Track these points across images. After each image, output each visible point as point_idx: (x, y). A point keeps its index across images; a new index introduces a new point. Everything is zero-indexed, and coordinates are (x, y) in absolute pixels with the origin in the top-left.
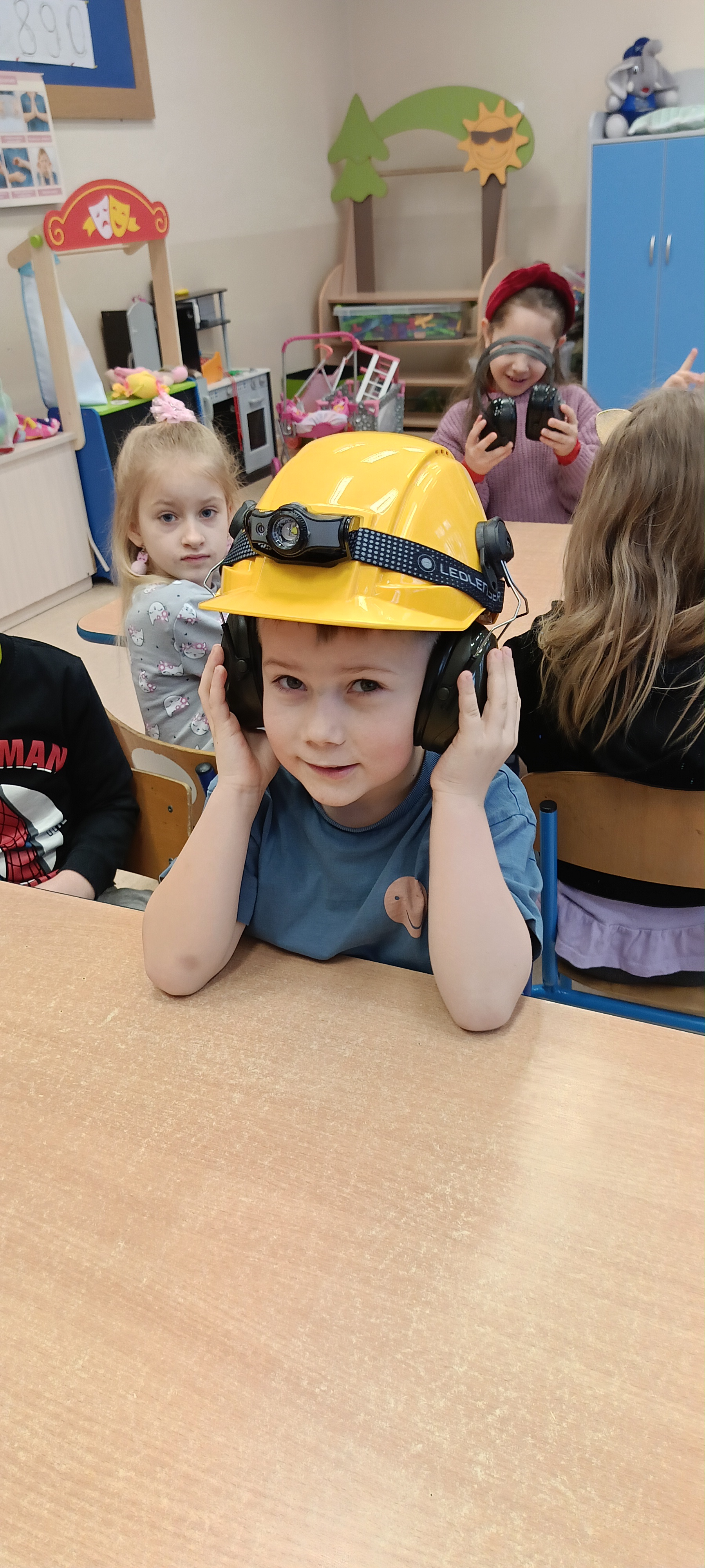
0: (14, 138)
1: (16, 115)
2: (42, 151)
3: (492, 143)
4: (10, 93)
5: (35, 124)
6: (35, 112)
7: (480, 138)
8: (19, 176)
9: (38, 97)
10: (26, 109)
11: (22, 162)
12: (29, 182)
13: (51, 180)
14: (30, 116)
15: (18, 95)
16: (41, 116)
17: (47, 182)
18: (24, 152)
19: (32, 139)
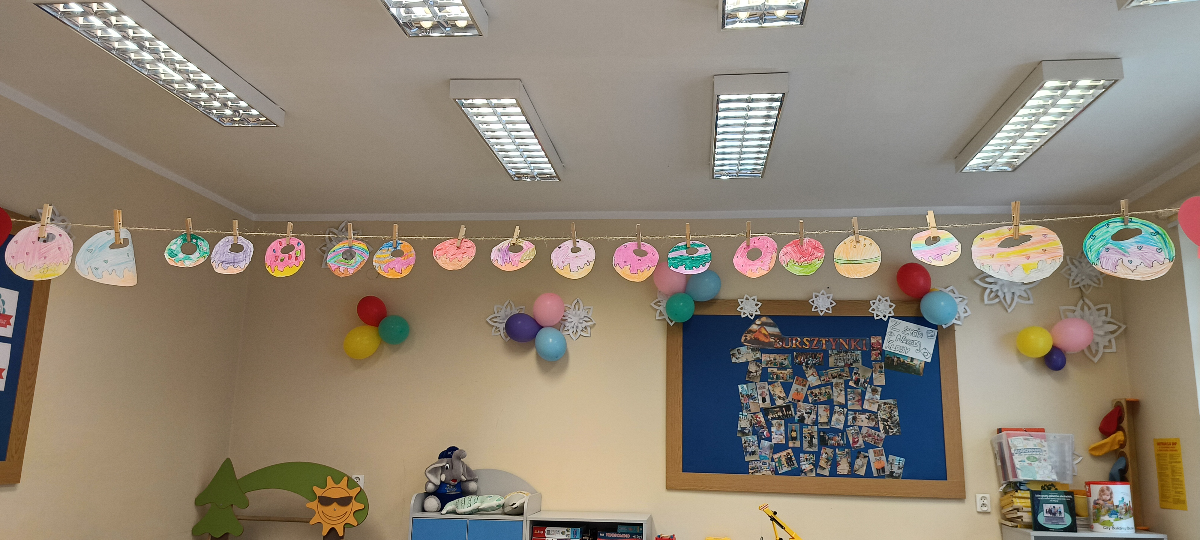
3: (335, 505)
7: (325, 501)
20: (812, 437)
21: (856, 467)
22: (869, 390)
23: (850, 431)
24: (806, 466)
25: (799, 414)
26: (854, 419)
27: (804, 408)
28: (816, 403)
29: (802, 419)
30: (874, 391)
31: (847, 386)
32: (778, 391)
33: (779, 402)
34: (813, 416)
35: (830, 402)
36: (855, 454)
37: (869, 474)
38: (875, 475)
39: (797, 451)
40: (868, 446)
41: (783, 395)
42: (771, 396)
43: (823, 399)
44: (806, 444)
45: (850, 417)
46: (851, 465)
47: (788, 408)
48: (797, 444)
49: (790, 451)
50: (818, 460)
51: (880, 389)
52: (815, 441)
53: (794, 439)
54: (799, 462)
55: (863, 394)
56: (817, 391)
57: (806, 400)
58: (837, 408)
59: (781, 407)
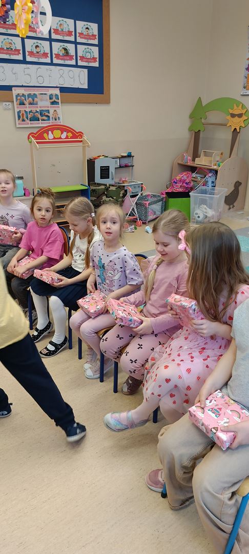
0: (45, 107)
1: (47, 100)
2: (55, 111)
4: (45, 94)
5: (53, 103)
6: (54, 99)
8: (44, 118)
9: (56, 95)
10: (50, 99)
11: (47, 114)
12: (49, 120)
13: (57, 119)
14: (53, 100)
15: (49, 95)
16: (56, 100)
17: (56, 120)
18: (48, 111)
19: (51, 107)
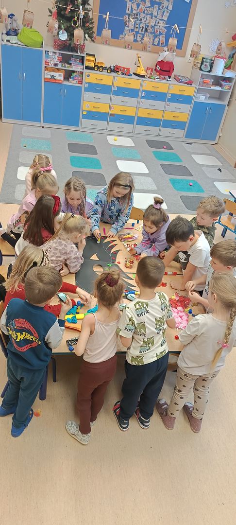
20: (143, 28)
21: (155, 41)
22: (166, 11)
23: (156, 27)
24: (139, 39)
25: (140, 18)
26: (158, 22)
27: (142, 15)
28: (147, 14)
29: (141, 20)
30: (167, 12)
31: (159, 9)
32: (135, 7)
33: (134, 12)
34: (145, 19)
35: (152, 14)
36: (156, 37)
37: (158, 45)
38: (160, 45)
39: (137, 33)
40: (161, 34)
41: (136, 9)
42: (132, 8)
43: (150, 12)
44: (140, 30)
45: (157, 22)
46: (153, 40)
47: (137, 15)
48: (137, 30)
49: (134, 32)
50: (143, 37)
51: (169, 11)
52: (144, 30)
53: (137, 28)
54: (137, 37)
55: (164, 12)
56: (148, 9)
57: (144, 13)
58: (153, 17)
59: (134, 14)
